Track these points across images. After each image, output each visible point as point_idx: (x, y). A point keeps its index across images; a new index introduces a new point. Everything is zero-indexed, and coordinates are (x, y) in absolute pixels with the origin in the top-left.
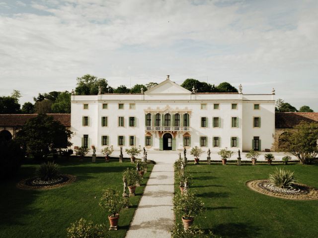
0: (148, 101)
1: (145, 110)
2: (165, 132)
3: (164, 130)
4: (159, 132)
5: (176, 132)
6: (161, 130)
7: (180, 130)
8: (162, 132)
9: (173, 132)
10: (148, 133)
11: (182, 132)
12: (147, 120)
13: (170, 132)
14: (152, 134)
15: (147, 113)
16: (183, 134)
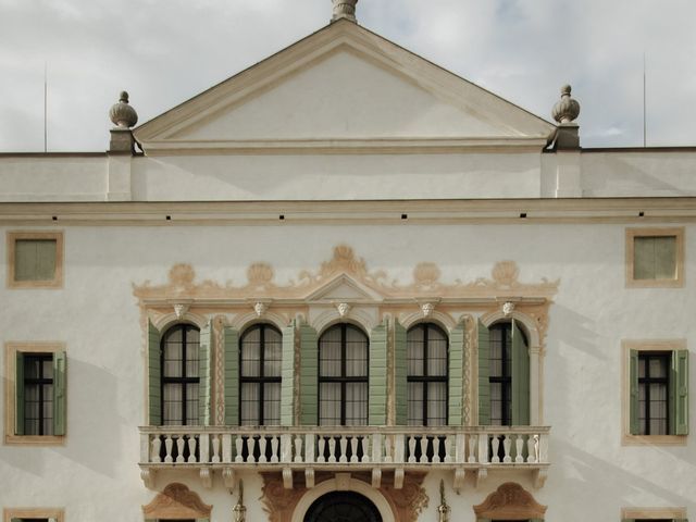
0: (169, 213)
1: (141, 292)
2: (321, 476)
3: (311, 461)
4: (272, 478)
5: (414, 478)
6: (286, 461)
7: (456, 454)
8: (299, 475)
9: (388, 475)
10: (177, 492)
11: (472, 473)
12: (165, 381)
13: (365, 475)
14: (207, 499)
15: (161, 321)
16: (480, 498)
